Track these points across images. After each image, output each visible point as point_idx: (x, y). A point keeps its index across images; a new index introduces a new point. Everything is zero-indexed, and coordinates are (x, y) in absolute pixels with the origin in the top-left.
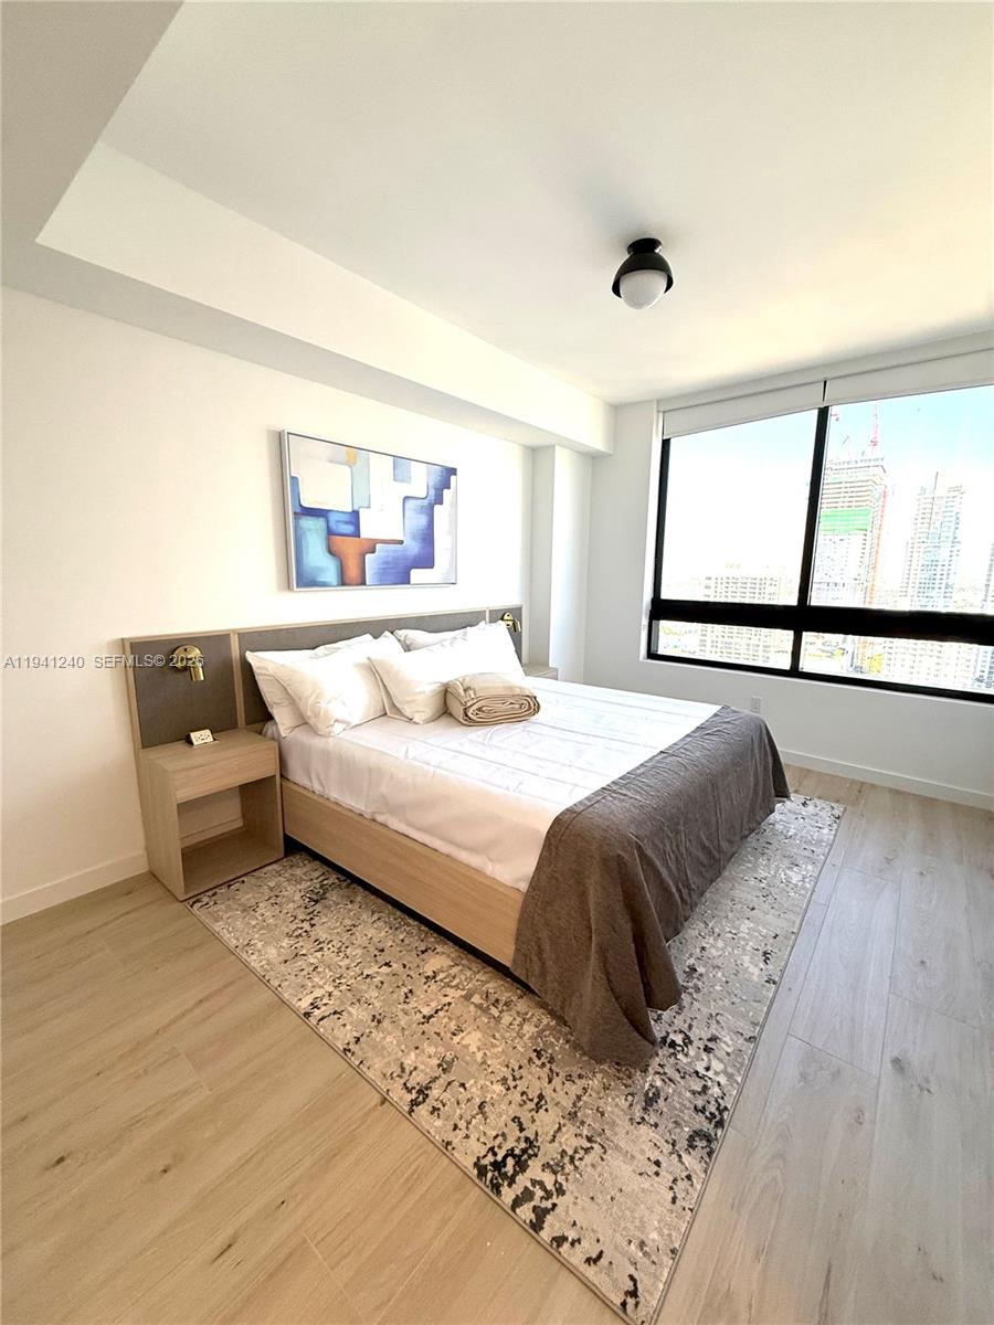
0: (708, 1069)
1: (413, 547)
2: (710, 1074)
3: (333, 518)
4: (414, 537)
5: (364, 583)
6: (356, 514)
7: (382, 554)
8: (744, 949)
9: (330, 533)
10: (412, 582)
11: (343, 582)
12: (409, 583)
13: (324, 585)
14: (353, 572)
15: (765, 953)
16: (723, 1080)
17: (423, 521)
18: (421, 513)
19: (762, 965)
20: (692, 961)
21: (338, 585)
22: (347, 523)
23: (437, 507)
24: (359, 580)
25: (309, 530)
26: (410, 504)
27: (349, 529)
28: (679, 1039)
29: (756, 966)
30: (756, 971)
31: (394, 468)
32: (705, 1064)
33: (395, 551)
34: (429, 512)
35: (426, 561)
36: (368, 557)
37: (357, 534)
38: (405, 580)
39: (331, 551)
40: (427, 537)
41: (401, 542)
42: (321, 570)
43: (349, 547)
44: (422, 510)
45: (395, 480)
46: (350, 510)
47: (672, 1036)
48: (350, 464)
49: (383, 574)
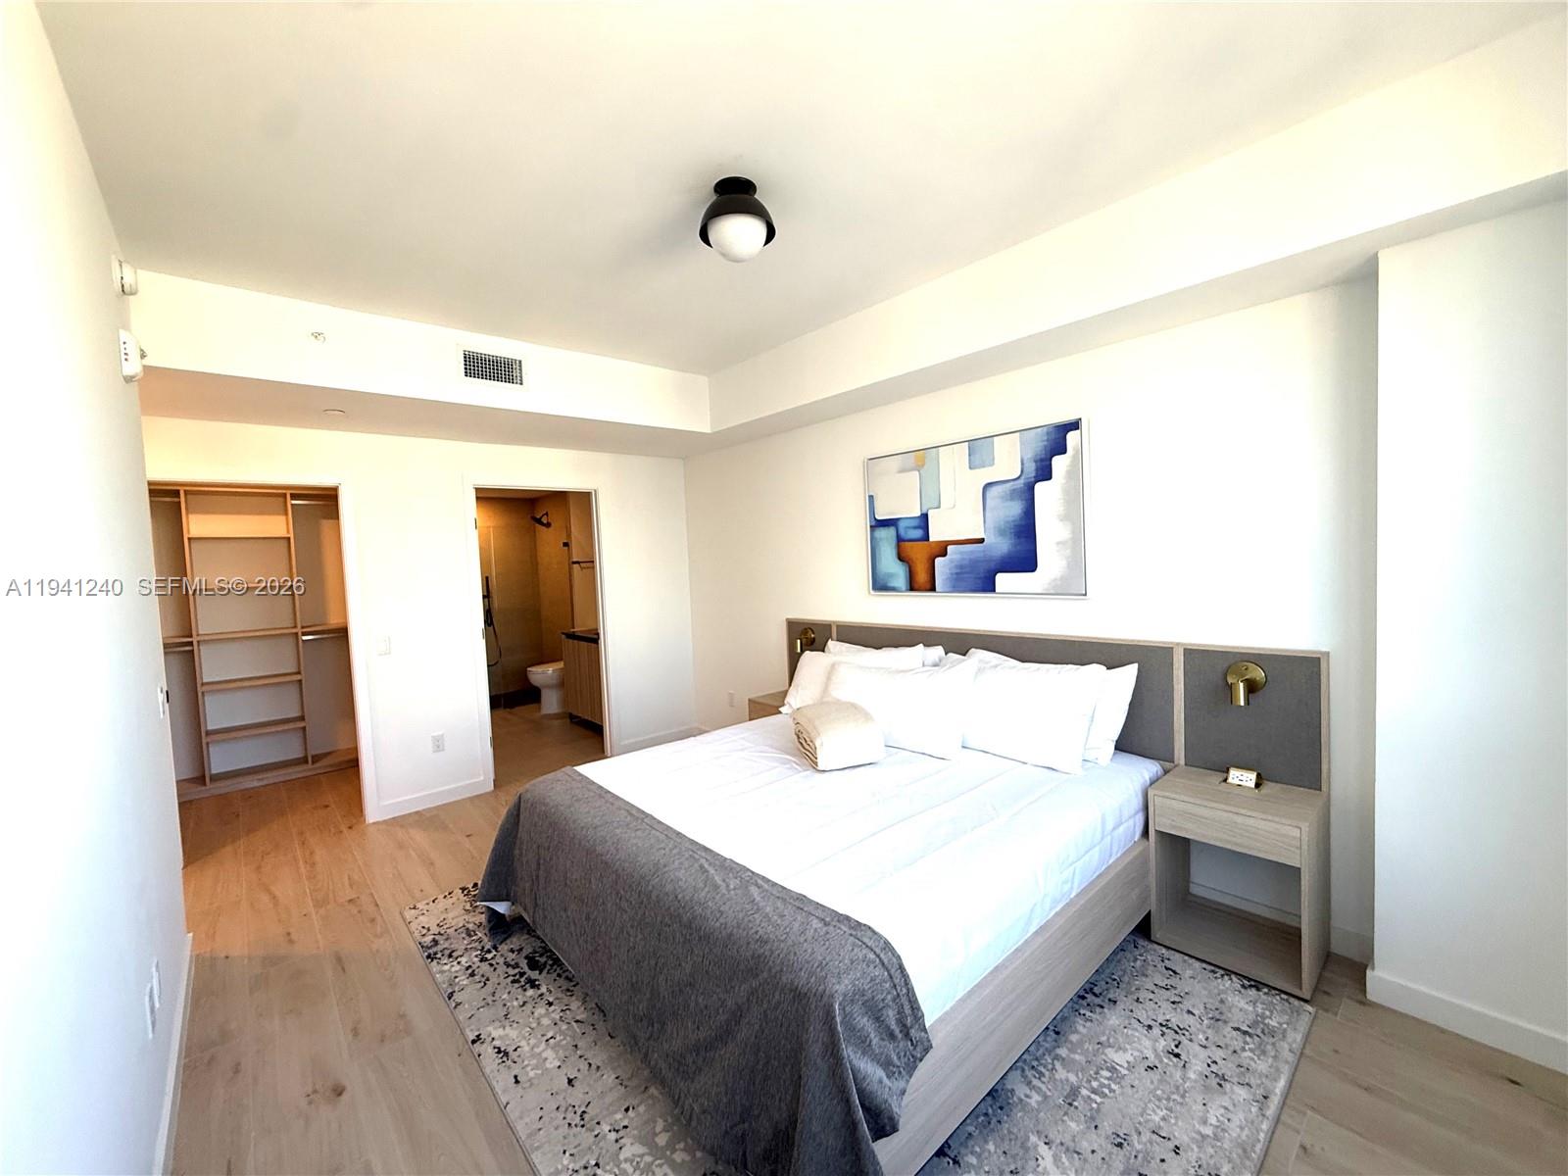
0: (459, 963)
1: (1000, 545)
2: (455, 963)
3: (902, 525)
4: (1001, 532)
5: (933, 589)
6: (925, 517)
7: (957, 557)
8: (525, 1038)
9: (900, 540)
10: (998, 588)
11: (912, 587)
12: (993, 590)
13: (893, 589)
14: (922, 577)
15: (506, 1054)
16: (446, 967)
17: (1016, 509)
18: (1012, 499)
19: (497, 1043)
20: (543, 989)
21: (907, 590)
22: (915, 528)
23: (1040, 487)
24: (928, 586)
25: (881, 539)
26: (993, 492)
27: (918, 533)
28: (489, 956)
29: (501, 1037)
30: (495, 1034)
31: (970, 455)
32: (463, 963)
33: (972, 552)
34: (1028, 495)
35: (1024, 560)
36: (939, 561)
37: (926, 537)
38: (988, 586)
39: (900, 558)
40: (1025, 530)
41: (981, 541)
42: (891, 575)
43: (918, 553)
44: (1013, 495)
45: (970, 468)
46: (919, 514)
47: (494, 953)
48: (919, 467)
49: (957, 580)
